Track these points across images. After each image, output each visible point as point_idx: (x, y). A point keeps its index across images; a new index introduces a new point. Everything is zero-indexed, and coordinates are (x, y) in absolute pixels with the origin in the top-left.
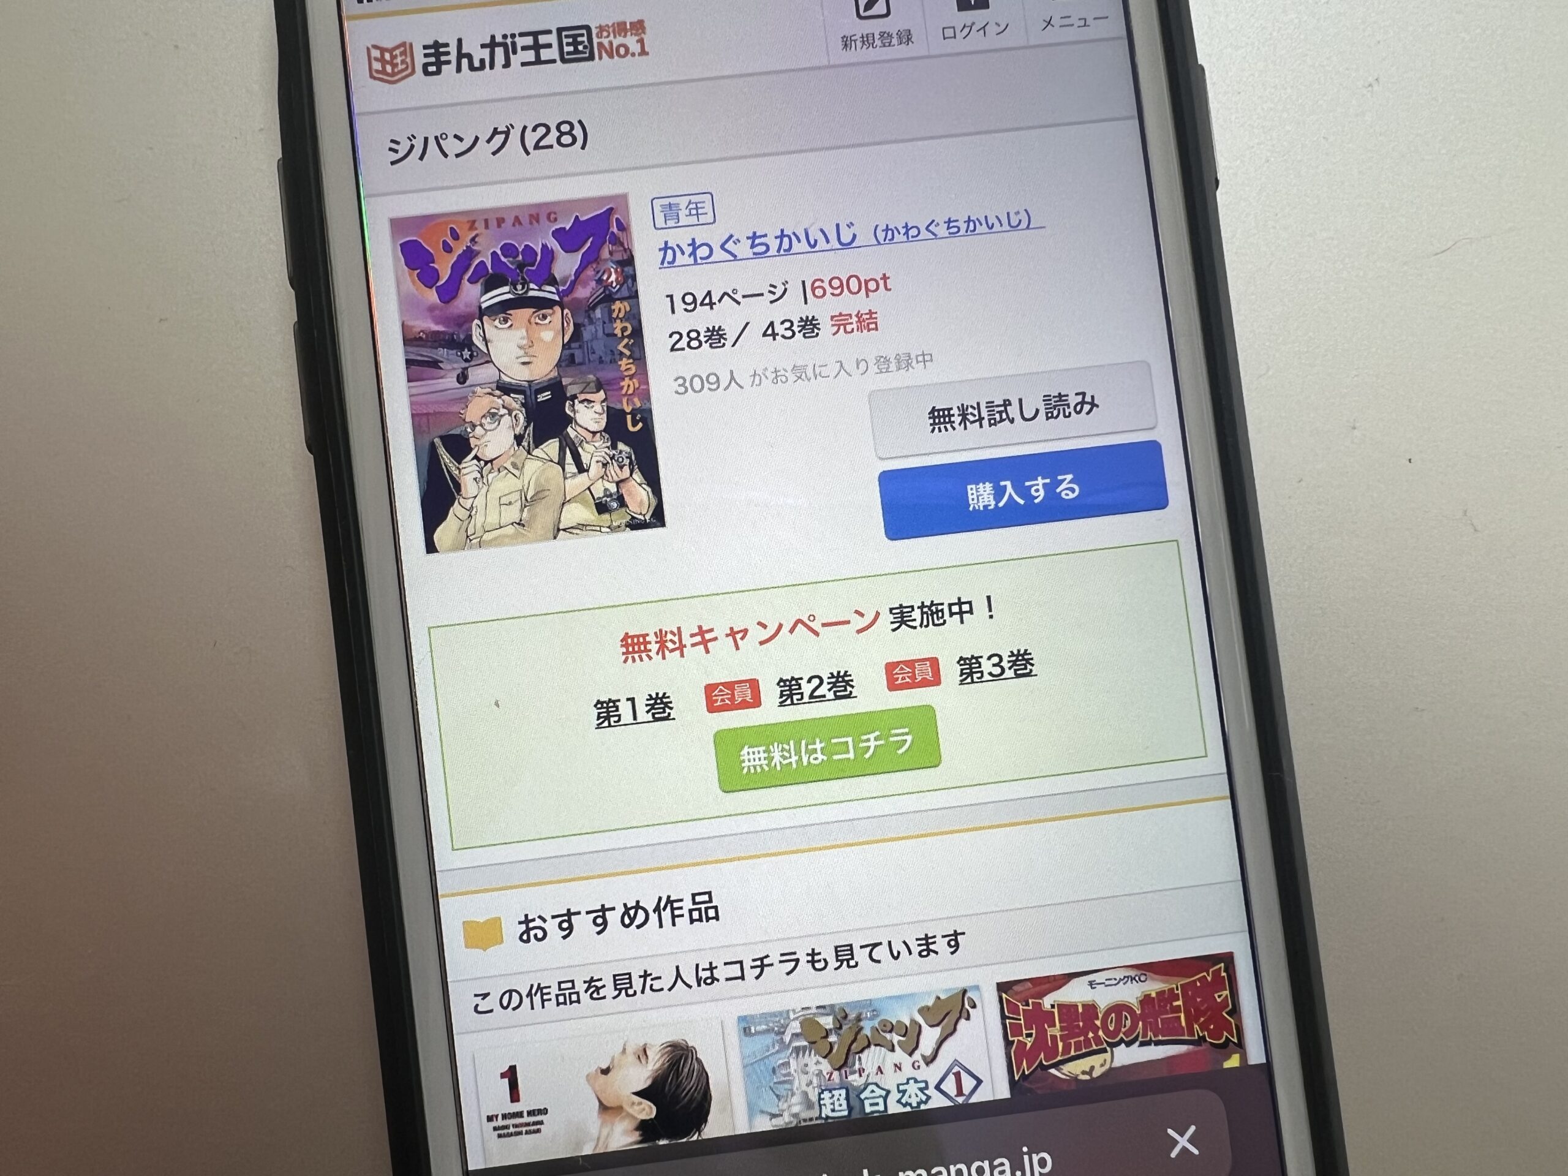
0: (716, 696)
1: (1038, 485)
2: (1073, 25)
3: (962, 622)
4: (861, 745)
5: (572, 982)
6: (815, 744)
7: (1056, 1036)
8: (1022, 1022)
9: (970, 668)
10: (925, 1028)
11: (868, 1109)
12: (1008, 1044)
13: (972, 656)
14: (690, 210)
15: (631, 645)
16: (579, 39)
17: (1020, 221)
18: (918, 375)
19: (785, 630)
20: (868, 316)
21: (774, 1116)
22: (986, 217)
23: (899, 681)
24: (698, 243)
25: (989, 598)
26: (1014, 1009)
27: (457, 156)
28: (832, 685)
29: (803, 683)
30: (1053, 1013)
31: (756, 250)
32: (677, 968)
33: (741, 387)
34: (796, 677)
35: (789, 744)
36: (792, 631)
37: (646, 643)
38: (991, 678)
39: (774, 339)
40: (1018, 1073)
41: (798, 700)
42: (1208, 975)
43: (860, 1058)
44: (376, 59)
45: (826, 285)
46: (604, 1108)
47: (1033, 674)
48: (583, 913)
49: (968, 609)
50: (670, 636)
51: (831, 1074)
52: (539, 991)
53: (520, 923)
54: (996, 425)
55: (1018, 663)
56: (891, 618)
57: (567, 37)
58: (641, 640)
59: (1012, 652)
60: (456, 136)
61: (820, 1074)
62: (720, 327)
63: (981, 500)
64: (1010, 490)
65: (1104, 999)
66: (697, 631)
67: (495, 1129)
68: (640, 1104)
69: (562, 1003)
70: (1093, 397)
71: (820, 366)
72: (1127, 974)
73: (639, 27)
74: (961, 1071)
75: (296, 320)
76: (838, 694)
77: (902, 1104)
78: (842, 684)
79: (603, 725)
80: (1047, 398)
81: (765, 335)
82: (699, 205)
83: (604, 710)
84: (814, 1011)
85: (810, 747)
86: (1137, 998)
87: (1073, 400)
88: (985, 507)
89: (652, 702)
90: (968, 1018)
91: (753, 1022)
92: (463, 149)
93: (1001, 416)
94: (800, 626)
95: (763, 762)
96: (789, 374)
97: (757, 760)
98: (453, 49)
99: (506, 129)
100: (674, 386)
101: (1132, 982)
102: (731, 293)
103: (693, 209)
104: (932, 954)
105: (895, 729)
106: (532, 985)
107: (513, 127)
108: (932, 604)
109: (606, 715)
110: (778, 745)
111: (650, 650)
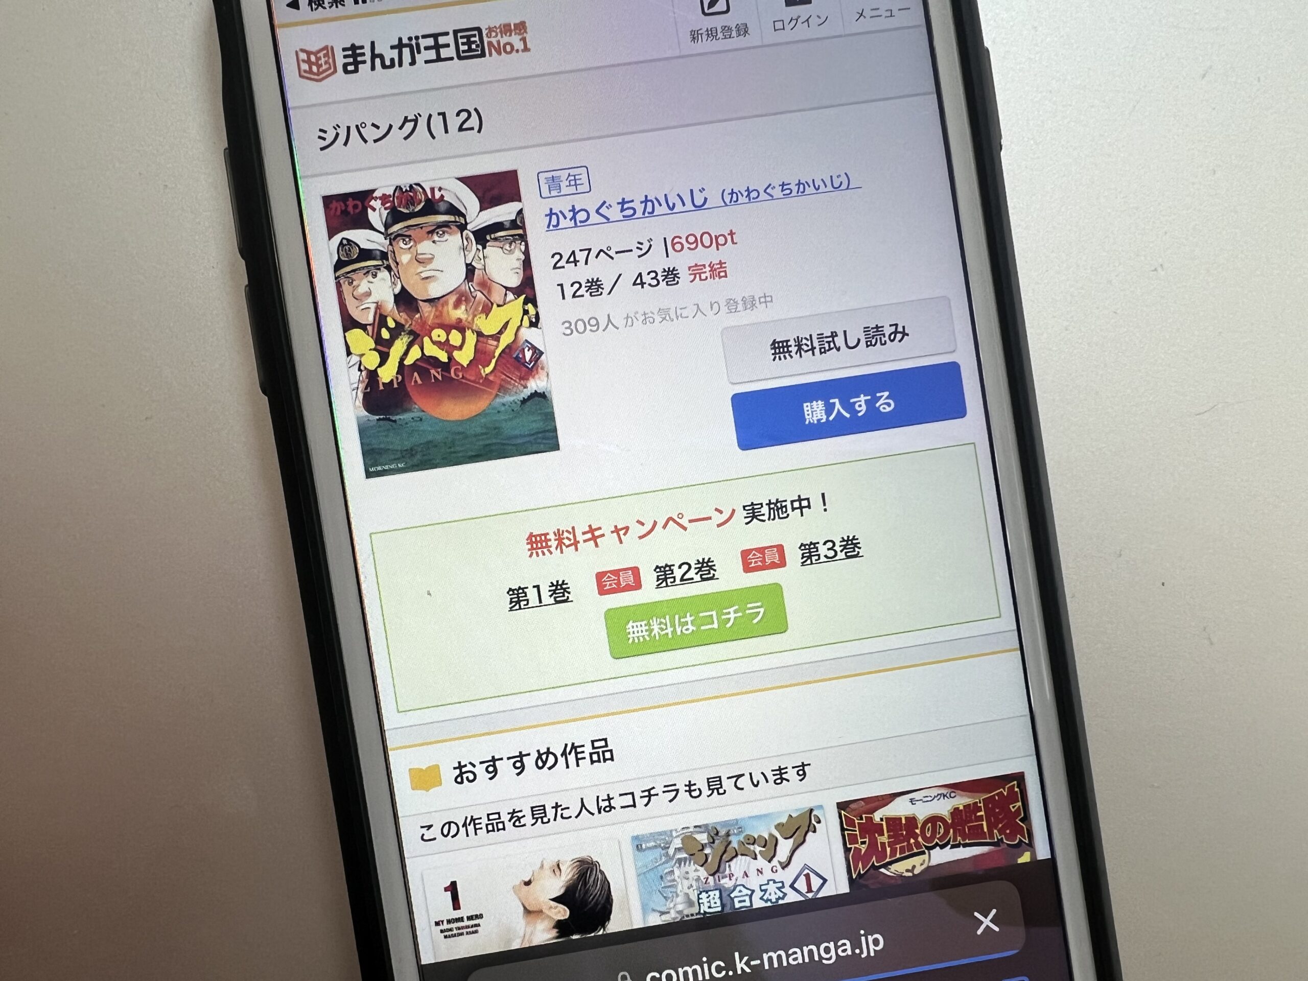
0: (605, 581)
1: (860, 401)
2: (881, 16)
3: (802, 515)
4: (723, 617)
5: (499, 813)
6: (686, 617)
7: (885, 843)
8: (858, 833)
9: (809, 552)
10: (781, 840)
11: (737, 905)
12: (847, 850)
13: (811, 542)
14: (570, 182)
15: (534, 543)
16: (473, 39)
17: (841, 183)
18: (761, 314)
19: (659, 527)
20: (719, 266)
21: (662, 913)
22: (813, 180)
23: (753, 565)
24: (577, 208)
25: (823, 495)
26: (851, 823)
27: (375, 141)
28: (698, 570)
29: (675, 569)
30: (882, 824)
31: (625, 213)
32: (582, 799)
33: (617, 328)
34: (669, 564)
35: (665, 619)
36: (665, 527)
37: (547, 540)
38: (826, 560)
39: (643, 287)
40: (855, 873)
41: (671, 582)
42: (1005, 791)
43: (729, 866)
44: (304, 61)
45: (683, 241)
46: (527, 912)
47: (860, 555)
48: (505, 759)
49: (807, 504)
50: (566, 535)
51: (707, 878)
52: (472, 823)
53: (455, 768)
54: (825, 353)
55: (848, 547)
56: (744, 513)
57: (462, 37)
58: (543, 538)
59: (843, 538)
60: (373, 125)
61: (698, 879)
62: (598, 279)
63: (815, 415)
64: (838, 406)
65: (922, 812)
66: (587, 529)
67: (442, 931)
68: (556, 908)
69: (491, 831)
70: (904, 327)
71: (681, 309)
72: (940, 792)
73: (521, 27)
74: (811, 873)
75: (247, 283)
76: (704, 577)
77: (763, 900)
78: (706, 569)
79: (514, 609)
80: (866, 329)
81: (635, 284)
82: (577, 177)
83: (516, 596)
84: (691, 830)
85: (682, 620)
86: (948, 811)
87: (888, 330)
88: (819, 420)
89: (554, 588)
90: (815, 831)
91: (644, 841)
92: (381, 135)
93: (829, 346)
94: (671, 522)
95: (644, 633)
96: (656, 317)
97: (640, 632)
98: (367, 51)
99: (415, 118)
100: (562, 329)
101: (944, 799)
102: (605, 250)
103: (572, 180)
104: (784, 781)
105: (750, 603)
106: (466, 818)
107: (420, 116)
108: (777, 501)
109: (516, 600)
110: (656, 620)
111: (550, 546)
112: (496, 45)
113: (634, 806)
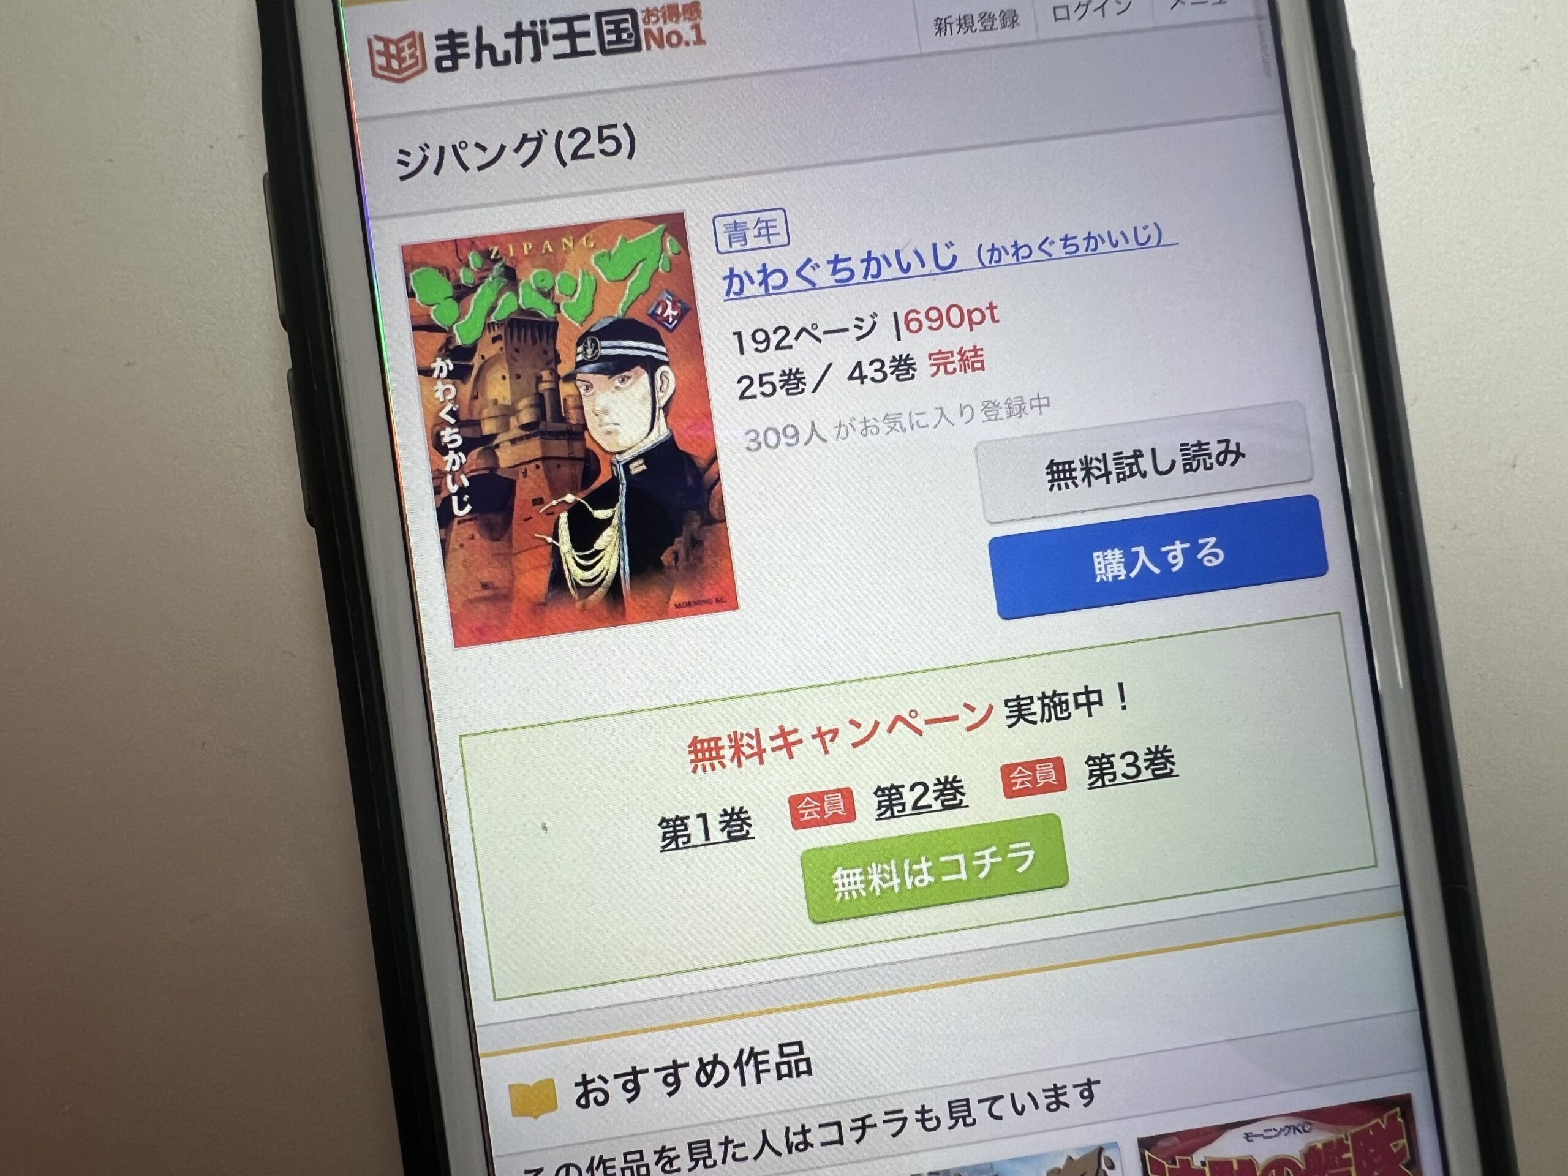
1: (1175, 550)
2: (1206, 2)
3: (1090, 715)
4: (975, 863)
5: (641, 1152)
6: (920, 863)
9: (1100, 769)
13: (1103, 755)
14: (760, 229)
15: (700, 751)
16: (623, 26)
17: (1149, 238)
18: (1032, 422)
19: (882, 729)
20: (973, 354)
22: (1109, 233)
23: (1018, 787)
24: (770, 270)
25: (1121, 685)
26: (1159, 1168)
27: (480, 168)
28: (938, 793)
29: (905, 791)
30: (1204, 1172)
31: (839, 276)
32: (764, 1132)
33: (825, 441)
34: (896, 784)
35: (890, 866)
36: (890, 730)
37: (718, 748)
38: (1125, 781)
39: (862, 383)
41: (899, 811)
42: (1382, 1121)
44: (379, 53)
45: (922, 317)
47: (1174, 774)
48: (651, 1071)
49: (1097, 699)
50: (746, 740)
52: (601, 1166)
53: (577, 1084)
54: (1125, 481)
55: (1156, 762)
56: (1007, 711)
57: (607, 23)
58: (713, 744)
59: (1149, 749)
60: (477, 145)
62: (798, 369)
63: (1109, 570)
64: (1143, 557)
65: (1263, 1152)
66: (778, 732)
70: (1238, 445)
71: (918, 415)
72: (1288, 1124)
73: (693, 11)
75: (291, 367)
76: (946, 803)
78: (950, 792)
79: (669, 847)
80: (1184, 447)
81: (851, 378)
82: (770, 224)
83: (671, 829)
85: (915, 867)
86: (1301, 1152)
87: (1215, 449)
88: (1115, 577)
89: (727, 818)
92: (487, 161)
93: (1131, 470)
94: (900, 724)
95: (860, 886)
96: (881, 425)
97: (852, 884)
98: (471, 39)
99: (537, 136)
100: (745, 442)
101: (1294, 1133)
102: (809, 328)
103: (763, 228)
104: (1062, 1107)
105: (1014, 843)
106: (593, 1159)
107: (546, 133)
108: (1055, 694)
109: (672, 834)
110: (877, 866)
111: (723, 757)
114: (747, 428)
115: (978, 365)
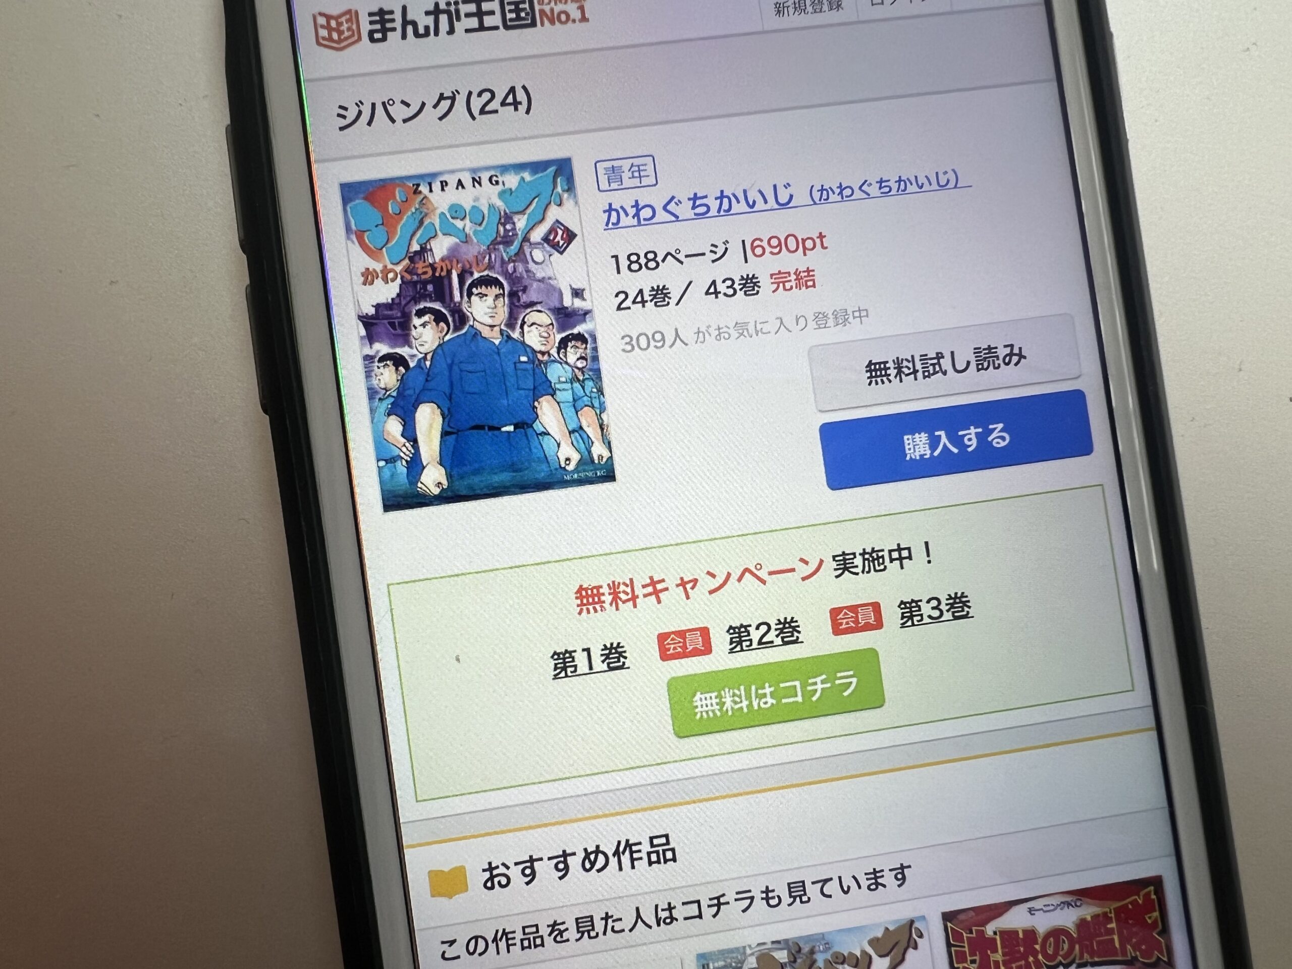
0: (668, 644)
1: (970, 434)
3: (902, 567)
4: (809, 688)
5: (537, 926)
6: (764, 688)
7: (998, 961)
8: (966, 949)
9: (910, 611)
10: (875, 958)
13: (912, 600)
14: (633, 172)
15: (585, 597)
17: (948, 181)
18: (855, 330)
19: (733, 579)
20: (806, 274)
22: (916, 177)
24: (641, 204)
25: (927, 543)
26: (958, 937)
27: (405, 121)
28: (779, 631)
29: (752, 629)
30: (995, 940)
31: (698, 210)
32: (637, 909)
33: (686, 344)
34: (744, 624)
35: (739, 690)
36: (740, 580)
37: (600, 595)
38: (930, 621)
39: (717, 297)
41: (747, 646)
42: (1139, 898)
44: (322, 27)
45: (765, 244)
47: (970, 615)
48: (545, 859)
49: (907, 555)
50: (622, 588)
52: (504, 937)
53: (484, 870)
54: (929, 377)
55: (955, 606)
56: (834, 565)
58: (595, 591)
59: (949, 595)
60: (403, 102)
62: (664, 286)
63: (917, 450)
64: (944, 439)
65: (1043, 923)
66: (648, 581)
69: (526, 948)
70: (1020, 349)
71: (761, 323)
72: (1063, 900)
75: (248, 283)
76: (785, 640)
78: (789, 630)
79: (560, 676)
80: (977, 350)
81: (707, 293)
82: (641, 168)
83: (561, 661)
84: (769, 946)
85: (760, 692)
86: (1073, 922)
87: (1002, 352)
88: (921, 456)
89: (607, 652)
90: (916, 948)
91: (712, 959)
92: (411, 115)
93: (934, 369)
94: (747, 574)
95: (715, 707)
96: (731, 331)
97: (709, 705)
99: (451, 95)
100: (622, 344)
101: (1068, 908)
102: (674, 253)
103: (636, 171)
104: (880, 887)
105: (840, 672)
106: (497, 931)
107: (458, 93)
108: (873, 550)
109: (562, 665)
110: (729, 691)
111: (604, 602)
112: (549, 13)
113: (700, 916)
114: (623, 334)
115: (810, 283)
